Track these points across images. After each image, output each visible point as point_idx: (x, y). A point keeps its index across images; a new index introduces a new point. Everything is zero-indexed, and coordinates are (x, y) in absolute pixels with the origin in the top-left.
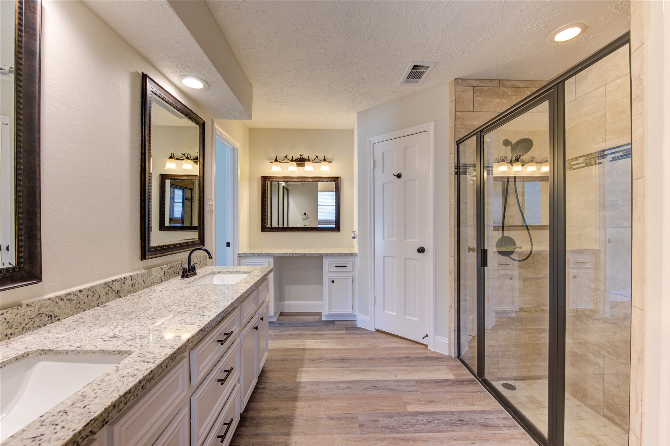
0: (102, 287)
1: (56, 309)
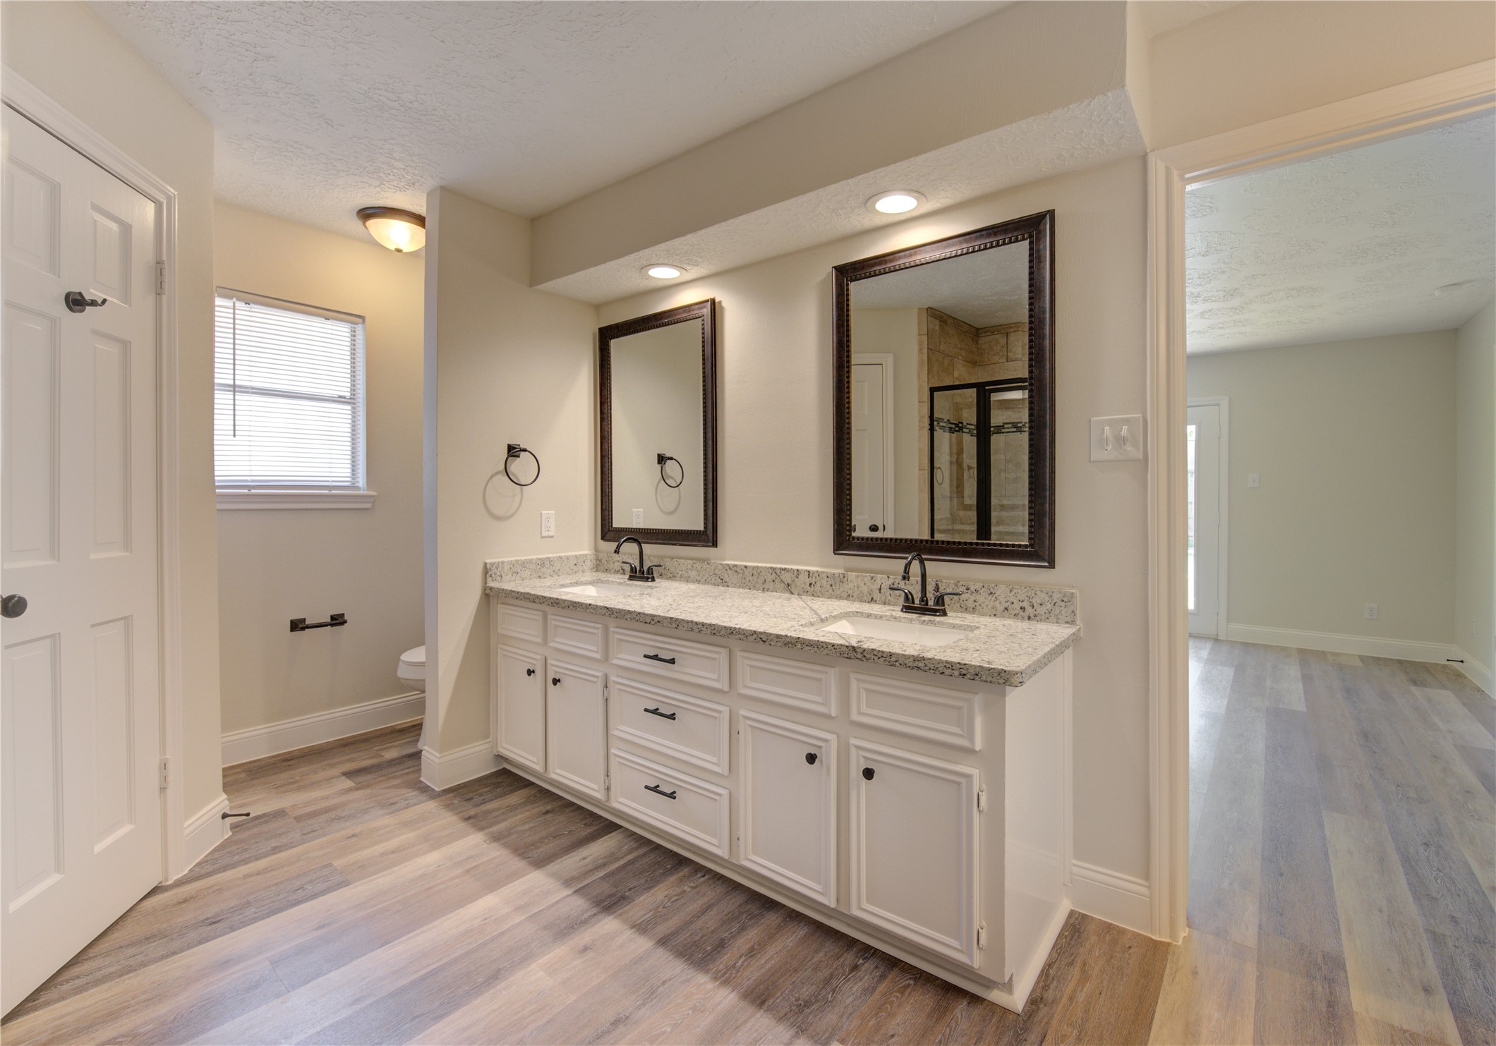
0: (767, 571)
1: (726, 575)
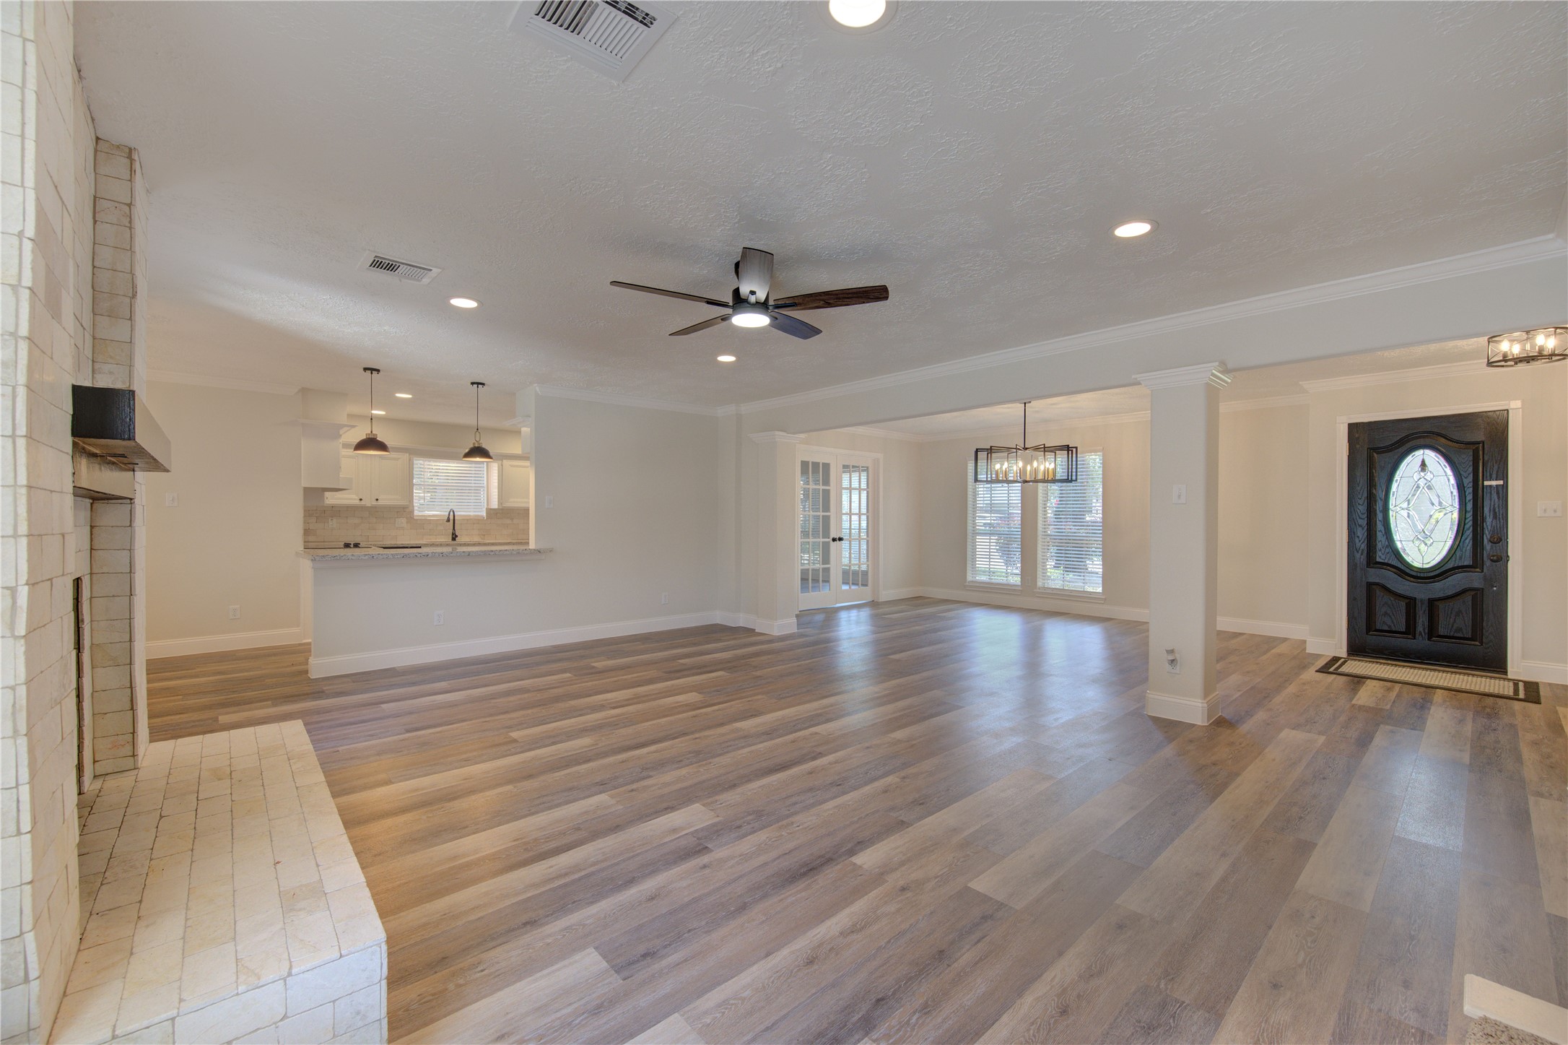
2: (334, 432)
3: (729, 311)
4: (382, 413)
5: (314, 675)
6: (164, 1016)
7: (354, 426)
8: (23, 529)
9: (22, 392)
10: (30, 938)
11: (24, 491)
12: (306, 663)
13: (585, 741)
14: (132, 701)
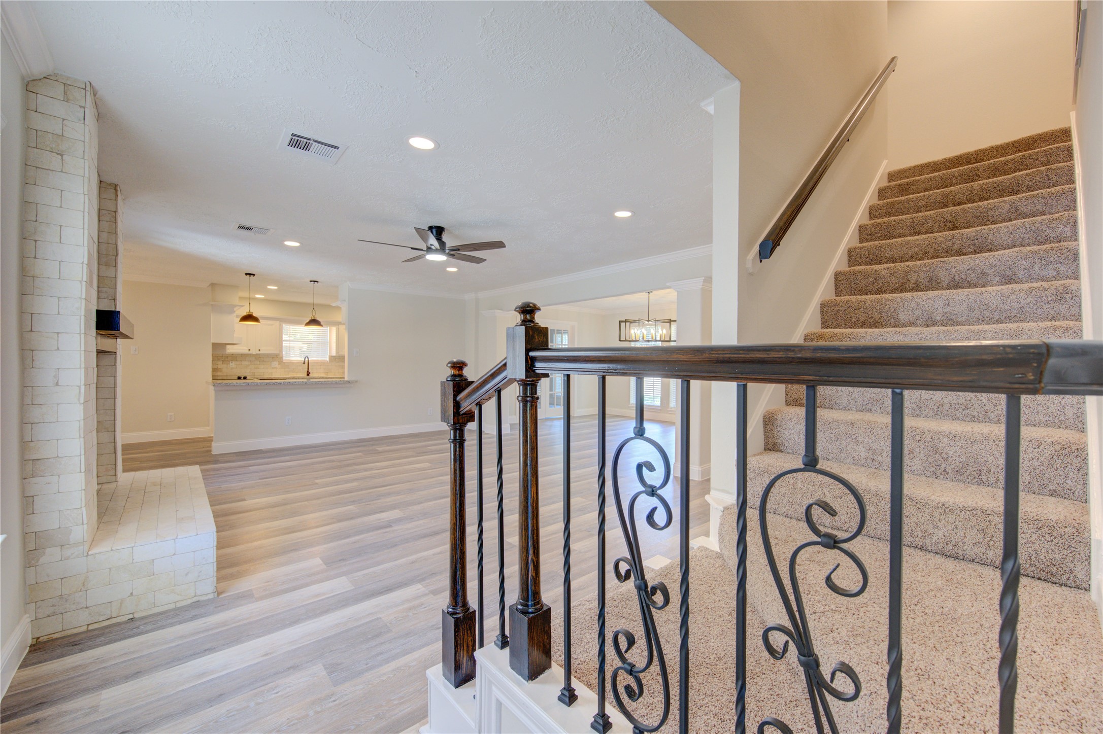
2: (231, 309)
3: (425, 252)
4: (263, 296)
5: (214, 452)
6: (129, 546)
7: (242, 306)
8: (83, 366)
9: (83, 318)
10: (84, 509)
11: (83, 352)
12: (210, 447)
13: (355, 484)
14: (115, 449)
